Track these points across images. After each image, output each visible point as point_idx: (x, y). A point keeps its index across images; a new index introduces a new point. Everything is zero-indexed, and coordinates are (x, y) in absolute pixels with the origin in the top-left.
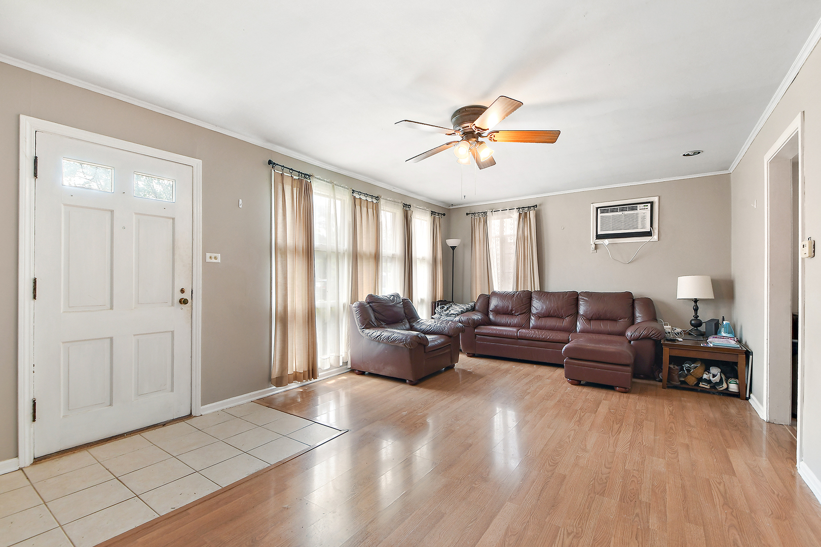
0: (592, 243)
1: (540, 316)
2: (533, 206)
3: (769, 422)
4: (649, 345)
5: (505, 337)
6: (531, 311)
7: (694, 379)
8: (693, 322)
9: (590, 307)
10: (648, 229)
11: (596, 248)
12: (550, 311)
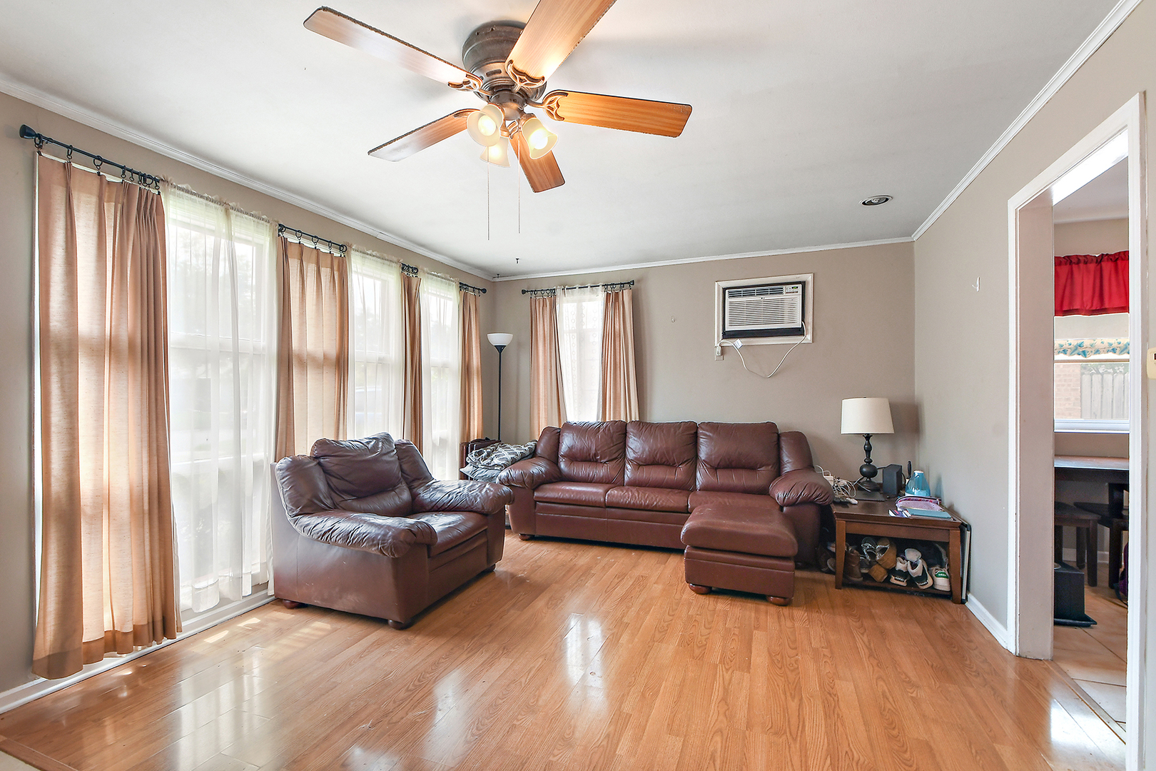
0: (717, 344)
1: (640, 464)
2: (628, 283)
3: (1019, 656)
4: (810, 513)
5: (584, 504)
6: (625, 455)
7: (882, 570)
8: (864, 470)
9: (716, 449)
10: (798, 324)
11: (723, 353)
12: (656, 456)
